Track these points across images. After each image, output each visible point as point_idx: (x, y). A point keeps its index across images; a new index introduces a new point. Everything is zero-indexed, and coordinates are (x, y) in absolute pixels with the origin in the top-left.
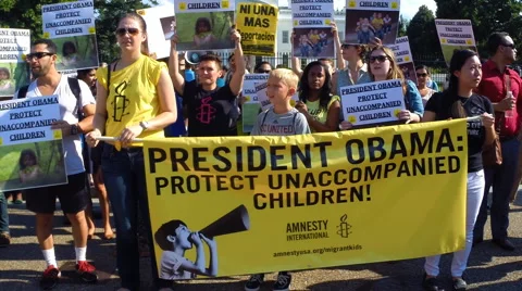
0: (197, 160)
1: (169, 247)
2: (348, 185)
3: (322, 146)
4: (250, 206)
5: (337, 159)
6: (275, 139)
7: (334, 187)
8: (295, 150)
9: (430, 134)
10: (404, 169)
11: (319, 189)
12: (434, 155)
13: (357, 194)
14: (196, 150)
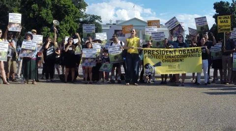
0: (153, 52)
1: (147, 68)
2: (180, 58)
3: (175, 51)
4: (162, 61)
5: (177, 54)
6: (167, 49)
7: (177, 58)
8: (170, 51)
9: (194, 49)
10: (189, 56)
11: (174, 59)
12: (195, 53)
13: (181, 60)
14: (153, 51)
